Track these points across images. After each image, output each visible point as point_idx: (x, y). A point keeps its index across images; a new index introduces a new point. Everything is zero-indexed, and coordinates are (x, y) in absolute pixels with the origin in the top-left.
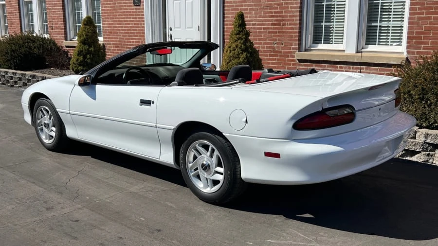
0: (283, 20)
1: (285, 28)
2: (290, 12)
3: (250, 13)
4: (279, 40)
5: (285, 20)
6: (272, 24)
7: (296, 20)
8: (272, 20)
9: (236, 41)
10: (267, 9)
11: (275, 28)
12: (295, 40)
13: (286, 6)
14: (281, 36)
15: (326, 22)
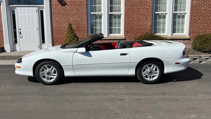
0: (80, 26)
1: (81, 29)
2: (83, 23)
3: (65, 23)
4: (79, 33)
5: (81, 26)
6: (76, 27)
7: (86, 26)
8: (75, 26)
9: (71, 34)
10: (73, 22)
11: (77, 29)
12: (86, 33)
13: (81, 21)
14: (80, 32)
15: (95, 27)
